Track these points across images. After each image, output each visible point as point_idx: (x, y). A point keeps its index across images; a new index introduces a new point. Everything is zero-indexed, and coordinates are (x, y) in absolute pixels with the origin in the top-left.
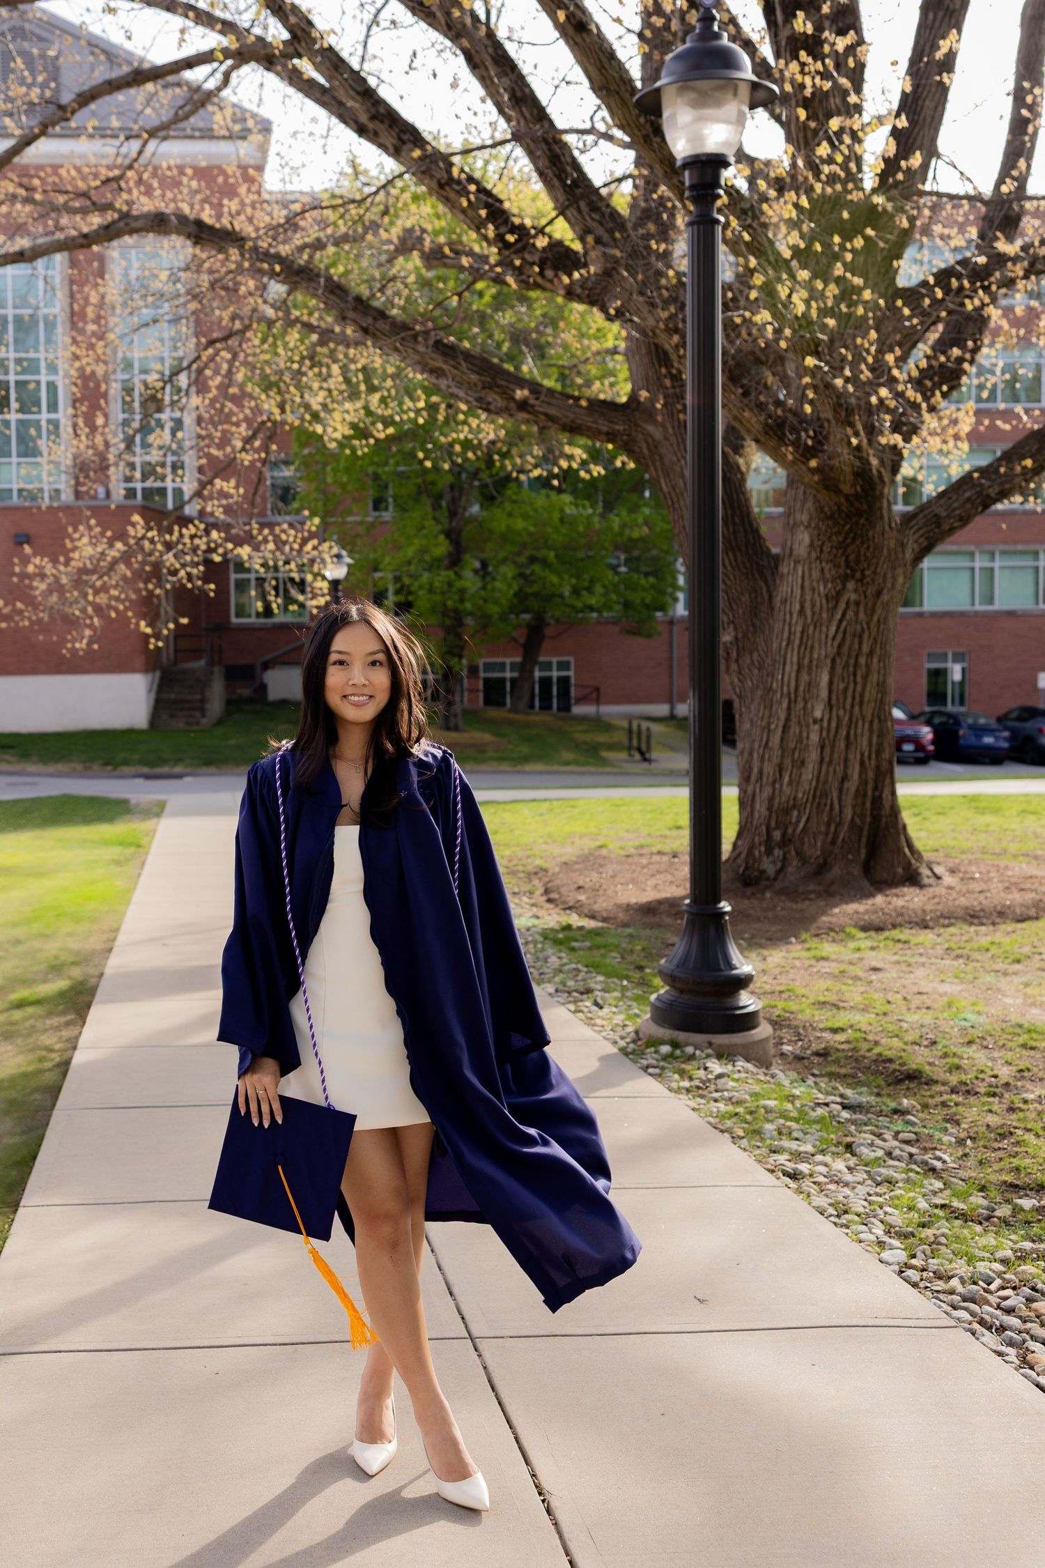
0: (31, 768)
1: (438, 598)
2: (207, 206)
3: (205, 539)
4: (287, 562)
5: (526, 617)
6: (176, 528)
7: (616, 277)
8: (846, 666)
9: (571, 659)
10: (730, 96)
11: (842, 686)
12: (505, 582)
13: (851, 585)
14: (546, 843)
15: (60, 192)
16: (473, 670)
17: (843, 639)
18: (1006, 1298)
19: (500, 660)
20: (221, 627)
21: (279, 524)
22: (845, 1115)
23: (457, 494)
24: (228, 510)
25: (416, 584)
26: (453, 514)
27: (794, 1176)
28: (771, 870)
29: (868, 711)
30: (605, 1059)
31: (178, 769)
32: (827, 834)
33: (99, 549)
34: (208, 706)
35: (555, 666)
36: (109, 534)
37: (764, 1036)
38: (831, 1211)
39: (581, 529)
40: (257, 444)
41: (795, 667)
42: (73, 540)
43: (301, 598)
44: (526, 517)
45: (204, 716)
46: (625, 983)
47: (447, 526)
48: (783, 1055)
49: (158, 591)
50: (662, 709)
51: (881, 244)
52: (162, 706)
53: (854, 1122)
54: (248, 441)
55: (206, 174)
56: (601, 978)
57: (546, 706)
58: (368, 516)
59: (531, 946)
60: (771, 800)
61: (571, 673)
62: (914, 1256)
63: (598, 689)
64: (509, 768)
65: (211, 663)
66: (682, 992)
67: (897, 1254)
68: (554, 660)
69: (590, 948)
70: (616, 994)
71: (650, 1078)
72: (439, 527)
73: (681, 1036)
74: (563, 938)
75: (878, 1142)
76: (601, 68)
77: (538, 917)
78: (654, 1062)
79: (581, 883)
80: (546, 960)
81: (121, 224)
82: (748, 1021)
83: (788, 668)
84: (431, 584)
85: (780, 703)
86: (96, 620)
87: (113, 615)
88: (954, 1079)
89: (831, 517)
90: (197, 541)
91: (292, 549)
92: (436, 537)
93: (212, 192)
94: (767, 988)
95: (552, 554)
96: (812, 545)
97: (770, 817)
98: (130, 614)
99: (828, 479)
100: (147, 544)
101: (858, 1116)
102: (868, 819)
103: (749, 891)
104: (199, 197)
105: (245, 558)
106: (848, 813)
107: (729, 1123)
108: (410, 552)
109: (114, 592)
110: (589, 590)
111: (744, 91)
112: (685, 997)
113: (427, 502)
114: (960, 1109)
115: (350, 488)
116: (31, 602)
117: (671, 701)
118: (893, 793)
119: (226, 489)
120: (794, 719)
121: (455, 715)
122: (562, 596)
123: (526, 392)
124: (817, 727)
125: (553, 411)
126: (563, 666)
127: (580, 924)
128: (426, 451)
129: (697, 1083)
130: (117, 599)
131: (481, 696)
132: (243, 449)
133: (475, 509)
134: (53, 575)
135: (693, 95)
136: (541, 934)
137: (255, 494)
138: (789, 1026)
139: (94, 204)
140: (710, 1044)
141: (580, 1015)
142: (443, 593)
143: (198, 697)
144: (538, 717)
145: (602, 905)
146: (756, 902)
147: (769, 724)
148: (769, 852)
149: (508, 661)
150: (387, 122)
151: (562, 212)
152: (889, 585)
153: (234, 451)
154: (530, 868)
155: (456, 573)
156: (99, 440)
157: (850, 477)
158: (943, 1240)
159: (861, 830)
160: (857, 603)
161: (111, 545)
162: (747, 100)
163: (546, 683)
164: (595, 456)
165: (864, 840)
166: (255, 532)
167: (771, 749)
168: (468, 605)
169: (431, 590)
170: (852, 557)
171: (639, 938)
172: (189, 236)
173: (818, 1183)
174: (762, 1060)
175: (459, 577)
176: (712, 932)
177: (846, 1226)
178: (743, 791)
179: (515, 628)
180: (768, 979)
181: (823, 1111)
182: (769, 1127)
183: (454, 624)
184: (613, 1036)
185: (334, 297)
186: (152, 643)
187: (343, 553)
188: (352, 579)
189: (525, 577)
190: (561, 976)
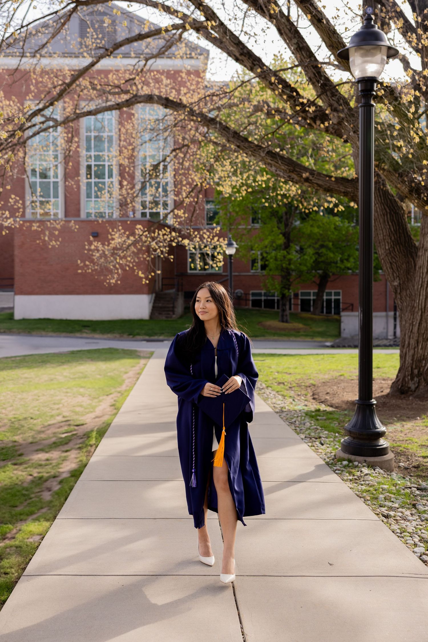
0: (97, 336)
1: (279, 263)
2: (174, 91)
3: (169, 236)
4: (205, 247)
5: (320, 272)
6: (157, 231)
7: (343, 125)
9: (341, 291)
10: (379, 52)
12: (310, 256)
14: (317, 373)
15: (108, 85)
16: (296, 295)
19: (308, 291)
20: (183, 274)
21: (202, 230)
22: (418, 492)
23: (288, 216)
24: (180, 223)
25: (269, 257)
26: (286, 225)
27: (387, 517)
28: (413, 387)
30: (318, 467)
31: (161, 338)
33: (123, 239)
34: (176, 310)
35: (333, 294)
36: (127, 233)
37: (390, 458)
38: (398, 531)
39: (344, 232)
40: (193, 195)
41: (424, 297)
42: (111, 235)
43: (211, 263)
44: (319, 227)
45: (174, 314)
46: (337, 434)
47: (284, 231)
48: (399, 467)
49: (148, 259)
52: (155, 310)
53: (420, 495)
54: (189, 193)
56: (326, 432)
57: (329, 312)
58: (250, 225)
59: (299, 418)
60: (413, 356)
61: (340, 297)
63: (352, 305)
64: (310, 340)
65: (178, 290)
66: (354, 438)
67: (421, 549)
68: (333, 291)
69: (325, 420)
70: (332, 439)
71: (335, 475)
72: (280, 231)
73: (353, 457)
74: (314, 415)
76: (330, 38)
77: (306, 406)
78: (339, 468)
79: (328, 391)
80: (304, 424)
81: (134, 99)
82: (383, 452)
83: (421, 297)
84: (276, 257)
85: (418, 313)
86: (120, 271)
87: (128, 269)
90: (165, 237)
91: (207, 241)
92: (278, 235)
93: (176, 85)
94: (401, 438)
95: (331, 244)
97: (413, 364)
98: (135, 268)
100: (144, 238)
101: (423, 493)
103: (403, 396)
104: (170, 86)
105: (187, 245)
107: (365, 494)
108: (266, 242)
109: (129, 259)
110: (347, 260)
111: (384, 50)
112: (355, 440)
113: (275, 221)
115: (240, 213)
116: (92, 261)
117: (386, 310)
119: (179, 214)
120: (424, 320)
121: (286, 315)
122: (336, 263)
123: (307, 174)
125: (320, 182)
126: (337, 294)
127: (325, 409)
128: (266, 199)
129: (355, 477)
130: (130, 262)
131: (299, 307)
132: (187, 197)
133: (298, 223)
134: (103, 250)
135: (362, 52)
136: (304, 413)
137: (192, 216)
138: (405, 455)
139: (122, 90)
140: (365, 461)
141: (313, 448)
142: (281, 261)
143: (172, 305)
144: (325, 317)
145: (336, 401)
146: (404, 401)
147: (413, 322)
148: (412, 379)
149: (312, 291)
150: (247, 56)
151: (319, 96)
153: (183, 198)
154: (307, 384)
156: (124, 192)
161: (128, 238)
162: (386, 53)
163: (329, 301)
164: (340, 202)
166: (192, 233)
167: (414, 333)
168: (292, 267)
169: (276, 259)
171: (349, 416)
172: (162, 105)
173: (396, 520)
174: (388, 468)
175: (288, 253)
176: (368, 412)
177: (403, 537)
178: (401, 352)
179: (314, 277)
180: (402, 435)
181: (408, 491)
182: (382, 496)
183: (286, 274)
184: (324, 457)
185: (224, 132)
186: (144, 281)
187: (234, 243)
188: (240, 254)
189: (318, 254)
190: (309, 431)
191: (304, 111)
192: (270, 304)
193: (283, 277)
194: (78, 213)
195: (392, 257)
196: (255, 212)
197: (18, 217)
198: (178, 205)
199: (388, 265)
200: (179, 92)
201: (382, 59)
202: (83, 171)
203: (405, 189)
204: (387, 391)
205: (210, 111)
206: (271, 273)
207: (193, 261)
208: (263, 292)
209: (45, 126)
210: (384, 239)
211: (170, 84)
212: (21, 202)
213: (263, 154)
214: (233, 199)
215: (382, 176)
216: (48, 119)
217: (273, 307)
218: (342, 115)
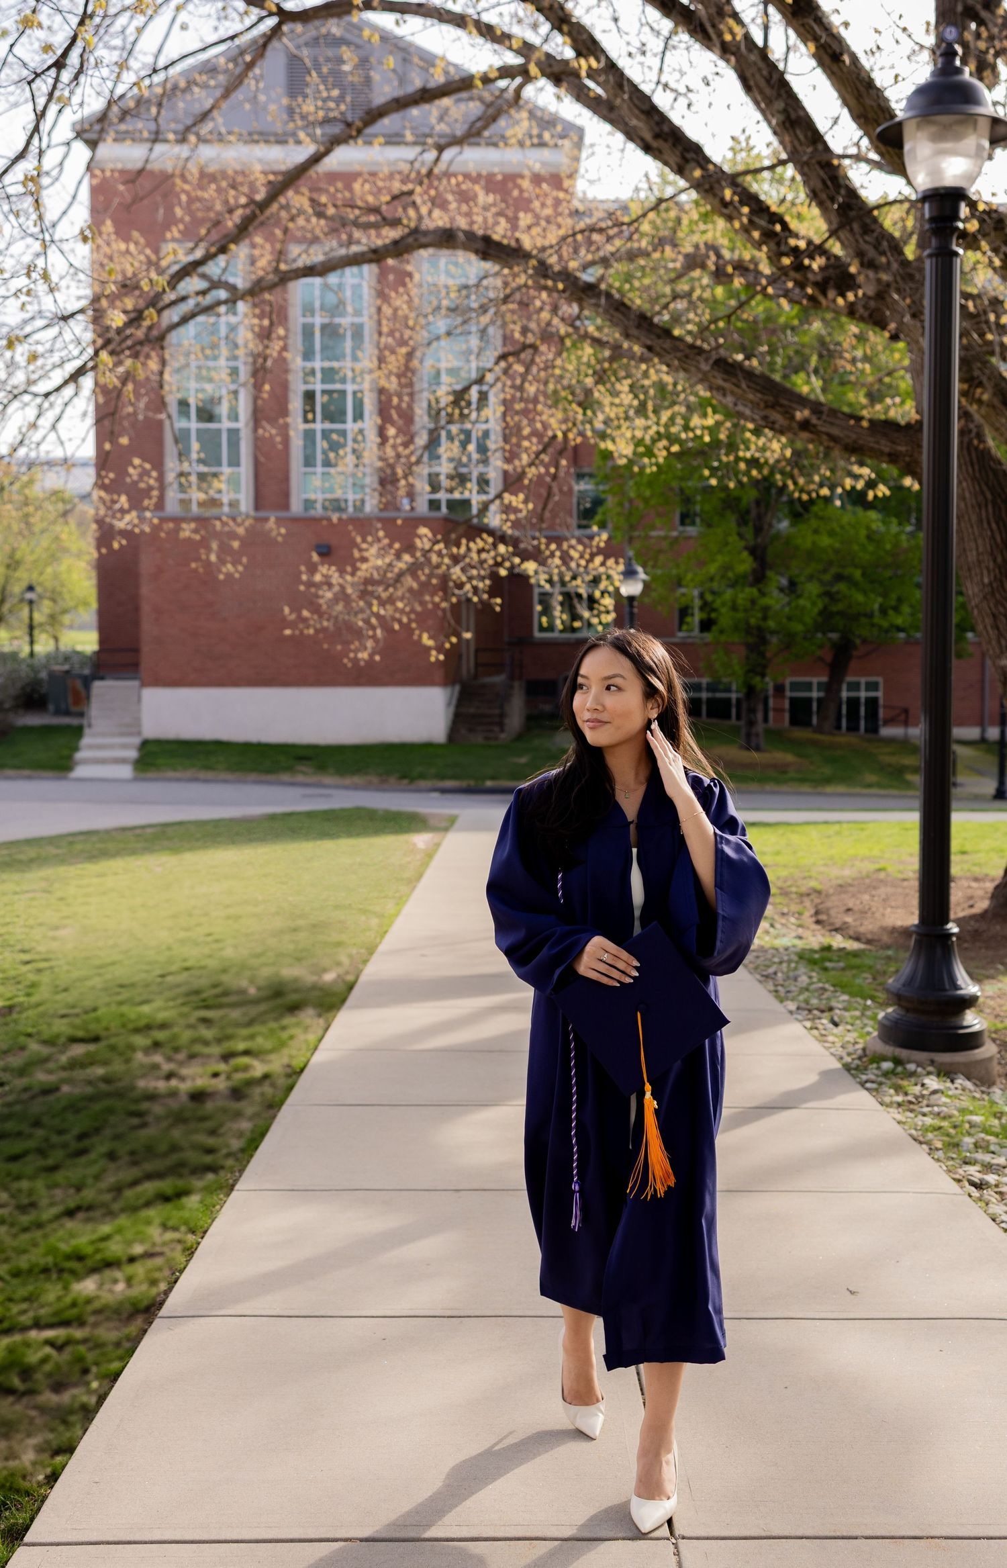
0: (328, 780)
1: (740, 615)
2: (502, 221)
3: (492, 553)
4: (574, 578)
5: (834, 636)
6: (464, 541)
7: (889, 300)
9: (880, 680)
10: (970, 131)
12: (810, 601)
14: (826, 865)
15: (352, 207)
16: (779, 689)
19: (808, 679)
20: (523, 640)
21: (567, 539)
23: (762, 510)
24: (516, 524)
25: (718, 601)
26: (758, 530)
27: (979, 1186)
30: (826, 1075)
33: (387, 560)
34: (507, 721)
35: (863, 687)
36: (397, 546)
37: (987, 1055)
39: (888, 547)
40: (546, 458)
42: (361, 550)
43: (588, 614)
44: (832, 533)
45: (502, 731)
46: (869, 1002)
47: (752, 543)
49: (444, 605)
50: (971, 733)
52: (461, 721)
54: (537, 455)
56: (845, 997)
57: (853, 727)
58: (675, 529)
59: (784, 965)
61: (879, 694)
63: (906, 711)
64: (810, 790)
65: (512, 678)
66: (907, 1010)
68: (863, 680)
69: (843, 969)
70: (857, 1013)
71: (865, 1093)
72: (743, 544)
73: (904, 1053)
74: (817, 960)
76: (859, 97)
77: (800, 938)
78: (872, 1077)
79: (851, 905)
80: (796, 979)
81: (410, 240)
82: (972, 1041)
84: (734, 602)
86: (379, 632)
87: (397, 627)
90: (484, 555)
91: (578, 565)
92: (739, 553)
93: (508, 207)
95: (858, 572)
98: (414, 625)
100: (434, 558)
104: (494, 210)
105: (531, 573)
107: (930, 1136)
108: (713, 568)
109: (400, 605)
110: (896, 609)
111: (984, 126)
112: (911, 1015)
113: (732, 519)
115: (653, 502)
116: (316, 610)
117: (981, 724)
119: (514, 504)
121: (757, 735)
122: (869, 616)
123: (806, 413)
125: (835, 431)
126: (872, 686)
127: (842, 945)
128: (711, 469)
129: (910, 1098)
130: (402, 611)
131: (787, 716)
132: (531, 464)
133: (784, 525)
134: (341, 585)
135: (933, 129)
136: (796, 953)
137: (544, 509)
139: (384, 219)
140: (932, 1062)
141: (815, 1032)
142: (746, 610)
143: (497, 711)
144: (845, 738)
145: (868, 927)
149: (815, 680)
150: (670, 141)
151: (835, 232)
153: (523, 467)
154: (803, 890)
155: (760, 591)
156: (389, 451)
161: (398, 556)
162: (986, 134)
163: (853, 703)
164: (881, 478)
166: (543, 547)
168: (771, 624)
169: (734, 608)
171: (896, 960)
172: (476, 252)
173: (1001, 1193)
174: (982, 1078)
175: (763, 594)
176: (939, 951)
179: (821, 647)
182: (968, 1141)
183: (756, 640)
184: (840, 1052)
185: (617, 315)
186: (434, 656)
187: (640, 569)
188: (654, 595)
189: (830, 595)
190: (806, 994)
191: (799, 267)
192: (722, 709)
193: (751, 648)
194: (283, 501)
195: (997, 603)
196: (687, 500)
197: (147, 509)
198: (512, 482)
199: (989, 621)
200: (514, 222)
201: (980, 147)
202: (296, 404)
204: (983, 905)
205: (585, 267)
206: (723, 638)
207: (547, 611)
208: (705, 681)
209: (208, 300)
210: (979, 562)
211: (494, 205)
212: (154, 474)
213: (705, 367)
214: (636, 469)
215: (977, 417)
216: (215, 285)
217: (728, 716)
218: (885, 277)
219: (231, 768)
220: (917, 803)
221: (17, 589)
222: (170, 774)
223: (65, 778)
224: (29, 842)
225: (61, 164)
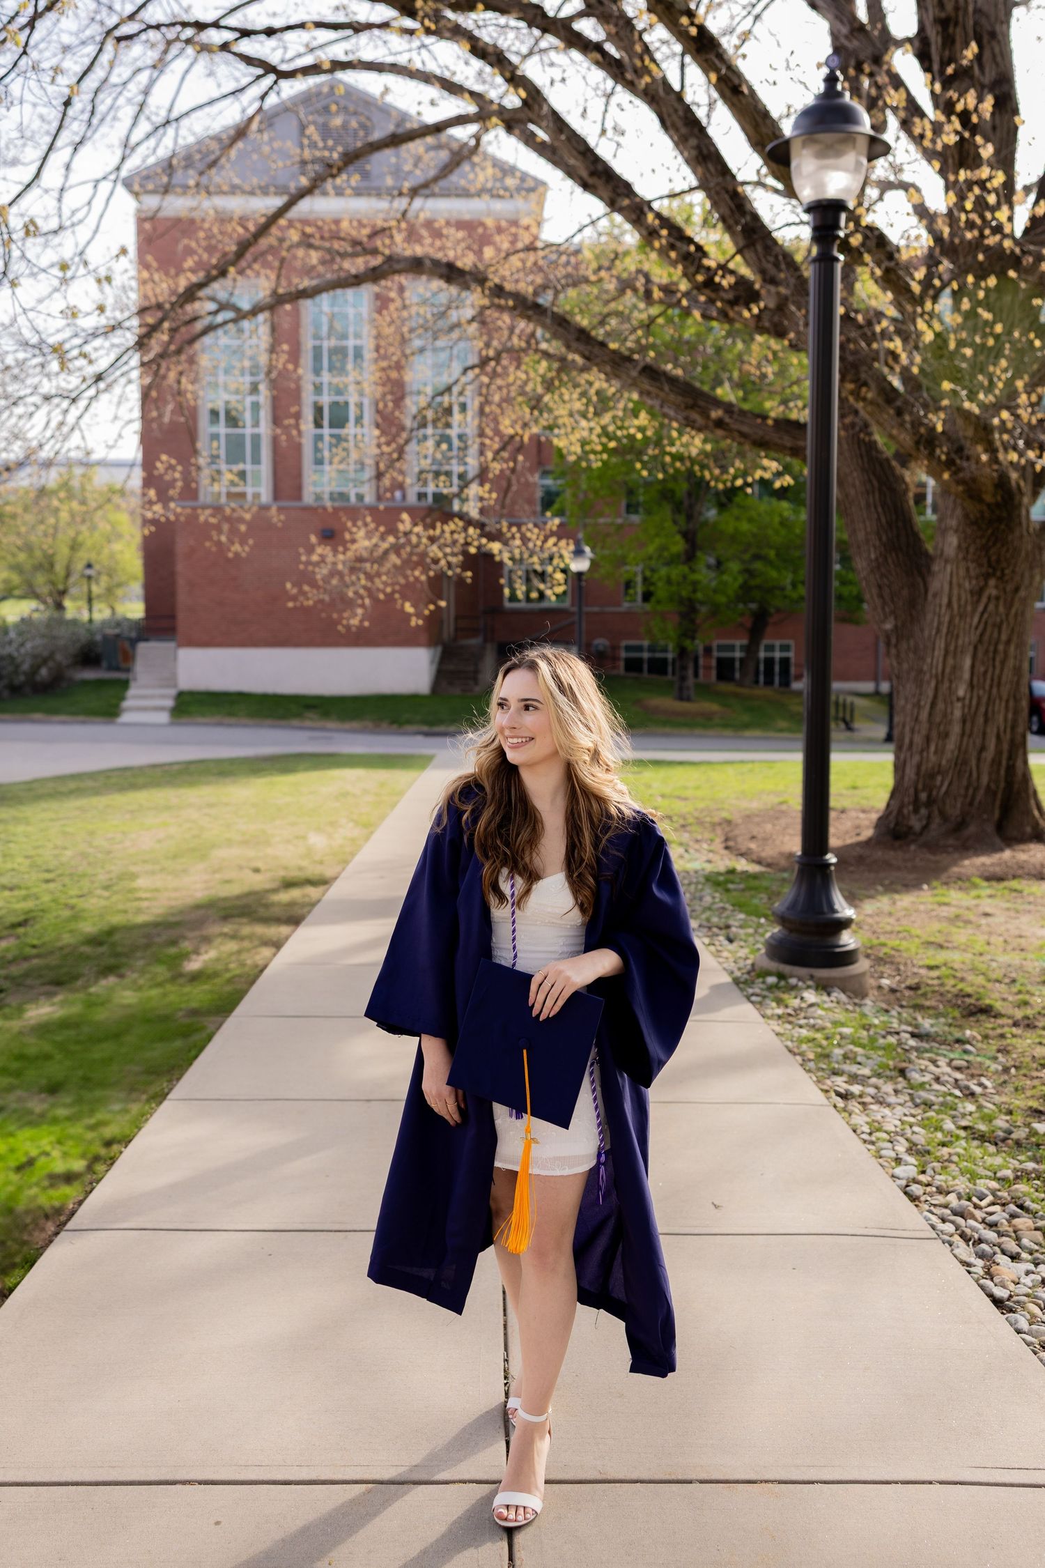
0: (330, 725)
1: (674, 588)
2: (468, 253)
3: (463, 535)
4: (531, 556)
5: (753, 606)
6: (439, 525)
7: (787, 311)
8: (987, 652)
9: (791, 643)
10: (850, 148)
11: (982, 669)
12: (733, 576)
13: (992, 582)
14: (737, 798)
16: (708, 650)
17: (985, 629)
18: (991, 1214)
19: (731, 642)
20: (496, 610)
21: (525, 524)
22: (912, 1042)
23: (693, 501)
24: (483, 511)
25: (656, 577)
26: (690, 517)
27: (845, 1096)
28: (917, 826)
29: (1005, 691)
31: (452, 728)
32: (966, 796)
33: (374, 540)
34: (480, 676)
35: (777, 648)
36: (382, 529)
37: (862, 970)
38: (865, 1129)
41: (943, 652)
42: (351, 533)
43: (542, 586)
44: (750, 520)
45: (476, 684)
46: (763, 920)
47: (684, 528)
48: (880, 987)
49: (424, 578)
50: (868, 687)
51: (1023, 285)
52: (442, 676)
53: (917, 1049)
54: (497, 453)
55: (467, 226)
56: (742, 916)
57: (769, 682)
58: (621, 517)
60: (919, 766)
61: (791, 655)
62: (923, 1172)
64: (730, 734)
65: (485, 641)
66: (791, 931)
67: (908, 1170)
68: (777, 643)
69: (743, 890)
70: (751, 931)
71: (750, 1006)
72: (676, 528)
73: (786, 969)
74: (722, 882)
75: (932, 1068)
77: (709, 861)
78: (757, 991)
79: (755, 833)
80: (701, 899)
81: (387, 267)
82: (847, 958)
83: (936, 653)
84: (669, 577)
85: (929, 683)
86: (367, 601)
87: (382, 597)
88: (1019, 1014)
89: (975, 523)
90: (456, 536)
91: (535, 545)
92: (674, 536)
93: (475, 242)
94: (889, 928)
95: (773, 553)
96: (959, 547)
97: (917, 782)
98: (397, 595)
99: (971, 490)
100: (414, 539)
101: (925, 1045)
102: (1002, 785)
103: (897, 844)
104: (463, 244)
105: (496, 551)
106: (985, 779)
107: (804, 1047)
108: (651, 549)
109: (385, 578)
111: (862, 144)
113: (668, 508)
114: (1014, 1041)
115: (602, 493)
116: (313, 584)
117: (876, 679)
118: (1025, 762)
119: (481, 493)
120: (940, 698)
121: (689, 688)
122: (783, 589)
123: (720, 412)
124: (959, 705)
125: (745, 429)
126: (785, 648)
127: (745, 869)
128: (643, 462)
129: (790, 1011)
130: (387, 584)
131: (714, 673)
132: (495, 460)
133: (712, 514)
134: (334, 563)
135: (817, 147)
136: (705, 877)
137: (505, 497)
138: (892, 963)
139: (364, 249)
140: (812, 977)
141: (712, 948)
142: (679, 584)
143: (473, 668)
144: (762, 691)
145: (769, 852)
146: (900, 853)
147: (919, 701)
148: (916, 811)
149: (738, 643)
151: (740, 251)
152: (1026, 581)
154: (716, 820)
155: (691, 568)
157: (991, 488)
158: (955, 1158)
159: (995, 794)
160: (997, 598)
161: (384, 538)
162: (864, 150)
163: (769, 662)
164: (787, 469)
165: (998, 803)
166: (505, 530)
167: (921, 723)
168: (699, 595)
169: (669, 582)
170: (994, 558)
172: (441, 277)
173: (864, 1104)
174: (855, 991)
175: (693, 570)
176: (819, 880)
177: (873, 1143)
178: (897, 757)
179: (742, 615)
180: (891, 920)
181: (892, 1040)
182: (838, 1052)
183: (688, 610)
184: (732, 966)
185: (560, 330)
186: (414, 622)
187: (587, 549)
188: (602, 571)
189: (749, 572)
190: (708, 914)
191: (710, 284)
192: (658, 667)
193: (684, 616)
194: (297, 492)
195: (882, 576)
196: (631, 492)
197: (172, 499)
198: (482, 476)
199: (875, 591)
201: (858, 164)
202: (307, 414)
203: (906, 439)
204: (868, 833)
206: (660, 608)
208: (646, 643)
209: (220, 318)
210: (867, 541)
211: (463, 240)
212: (179, 468)
213: (634, 373)
214: (584, 464)
215: (862, 413)
216: (223, 307)
217: (665, 673)
218: (783, 290)
219: (252, 715)
220: (801, 745)
221: (79, 566)
222: (201, 720)
223: (112, 723)
224: (73, 777)
225: (89, 203)
